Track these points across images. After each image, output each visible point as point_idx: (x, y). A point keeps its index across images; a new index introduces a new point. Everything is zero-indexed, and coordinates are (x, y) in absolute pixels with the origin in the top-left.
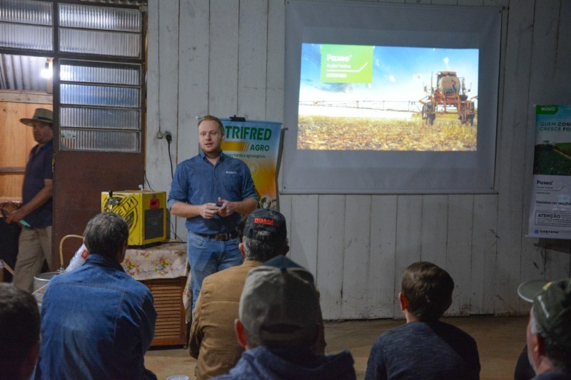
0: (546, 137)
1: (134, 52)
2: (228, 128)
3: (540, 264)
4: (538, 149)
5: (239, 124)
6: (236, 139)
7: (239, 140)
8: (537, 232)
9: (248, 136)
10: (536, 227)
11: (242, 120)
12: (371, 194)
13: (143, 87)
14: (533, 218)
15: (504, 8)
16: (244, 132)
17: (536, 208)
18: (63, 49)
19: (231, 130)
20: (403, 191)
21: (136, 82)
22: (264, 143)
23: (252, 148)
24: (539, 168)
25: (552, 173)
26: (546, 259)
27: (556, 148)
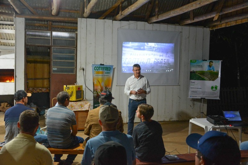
0: (193, 69)
2: (100, 67)
3: (192, 106)
4: (191, 72)
6: (101, 71)
8: (191, 96)
9: (104, 70)
11: (103, 65)
13: (76, 55)
14: (190, 93)
15: (181, 32)
17: (191, 90)
22: (109, 71)
23: (106, 73)
24: (191, 78)
25: (195, 80)
26: (194, 104)
27: (196, 72)
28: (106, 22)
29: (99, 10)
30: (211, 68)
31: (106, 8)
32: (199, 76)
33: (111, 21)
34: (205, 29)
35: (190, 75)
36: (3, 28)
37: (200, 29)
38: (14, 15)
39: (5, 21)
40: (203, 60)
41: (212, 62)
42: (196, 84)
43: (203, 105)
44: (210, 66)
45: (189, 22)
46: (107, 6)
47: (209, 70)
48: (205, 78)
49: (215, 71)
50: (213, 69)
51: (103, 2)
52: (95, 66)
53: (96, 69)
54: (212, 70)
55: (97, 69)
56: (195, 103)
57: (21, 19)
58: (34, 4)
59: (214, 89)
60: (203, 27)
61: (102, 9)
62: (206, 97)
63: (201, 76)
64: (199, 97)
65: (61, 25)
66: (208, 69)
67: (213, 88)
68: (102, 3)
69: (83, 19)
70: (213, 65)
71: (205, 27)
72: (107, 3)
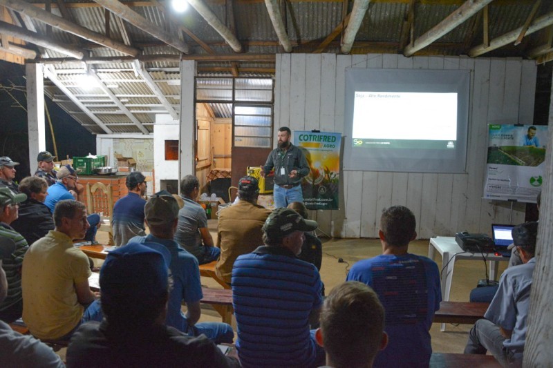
0: (495, 142)
1: (269, 99)
2: (311, 136)
3: (493, 215)
4: (490, 149)
5: (317, 134)
6: (315, 142)
7: (317, 142)
8: (488, 196)
9: (322, 140)
10: (488, 194)
11: (319, 132)
12: (393, 172)
13: (272, 116)
14: (486, 188)
15: (471, 70)
16: (320, 138)
17: (487, 182)
18: (236, 99)
19: (312, 138)
20: (412, 171)
21: (270, 114)
22: (332, 144)
23: (325, 146)
24: (490, 159)
25: (498, 163)
26: (496, 211)
27: (500, 149)
28: (324, 57)
29: (315, 38)
30: (532, 141)
31: (326, 33)
32: (506, 156)
33: (334, 55)
34: (525, 62)
35: (488, 155)
36: (171, 79)
37: (514, 64)
38: (181, 58)
39: (172, 67)
40: (515, 125)
41: (535, 129)
42: (499, 172)
43: (517, 214)
44: (529, 137)
45: (482, 50)
46: (327, 30)
47: (527, 145)
48: (519, 160)
49: (540, 147)
50: (535, 142)
51: (320, 23)
52: (300, 134)
53: (302, 138)
54: (534, 145)
55: (306, 138)
56: (500, 208)
57: (190, 61)
58: (209, 37)
59: (536, 183)
60: (521, 58)
61: (320, 36)
62: (519, 198)
63: (510, 156)
64: (504, 197)
65: (254, 67)
66: (525, 142)
67: (535, 180)
68: (318, 25)
69: (285, 55)
70: (536, 135)
71: (525, 58)
72: (327, 25)
